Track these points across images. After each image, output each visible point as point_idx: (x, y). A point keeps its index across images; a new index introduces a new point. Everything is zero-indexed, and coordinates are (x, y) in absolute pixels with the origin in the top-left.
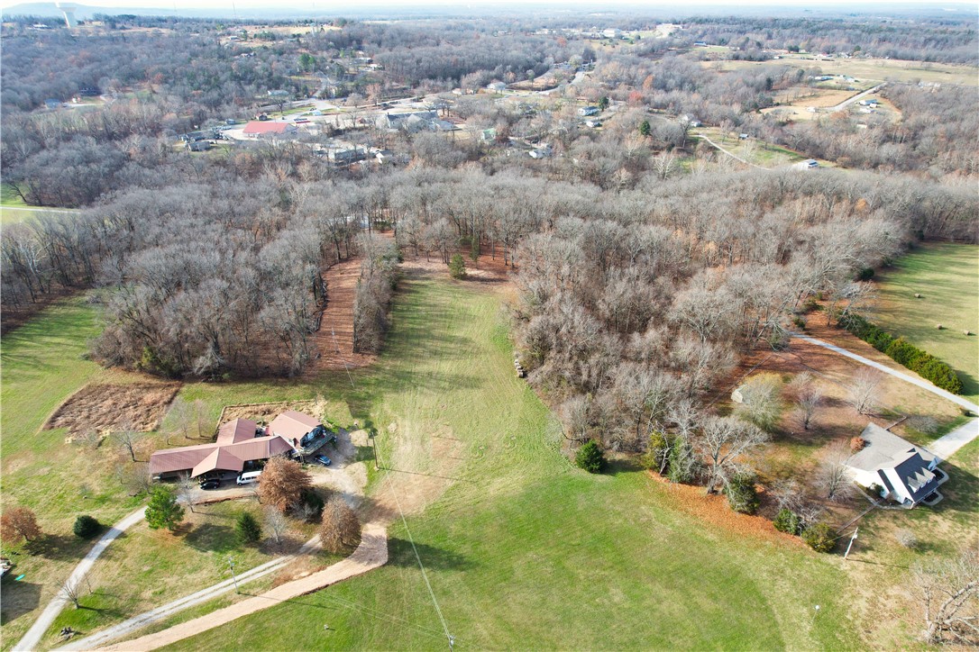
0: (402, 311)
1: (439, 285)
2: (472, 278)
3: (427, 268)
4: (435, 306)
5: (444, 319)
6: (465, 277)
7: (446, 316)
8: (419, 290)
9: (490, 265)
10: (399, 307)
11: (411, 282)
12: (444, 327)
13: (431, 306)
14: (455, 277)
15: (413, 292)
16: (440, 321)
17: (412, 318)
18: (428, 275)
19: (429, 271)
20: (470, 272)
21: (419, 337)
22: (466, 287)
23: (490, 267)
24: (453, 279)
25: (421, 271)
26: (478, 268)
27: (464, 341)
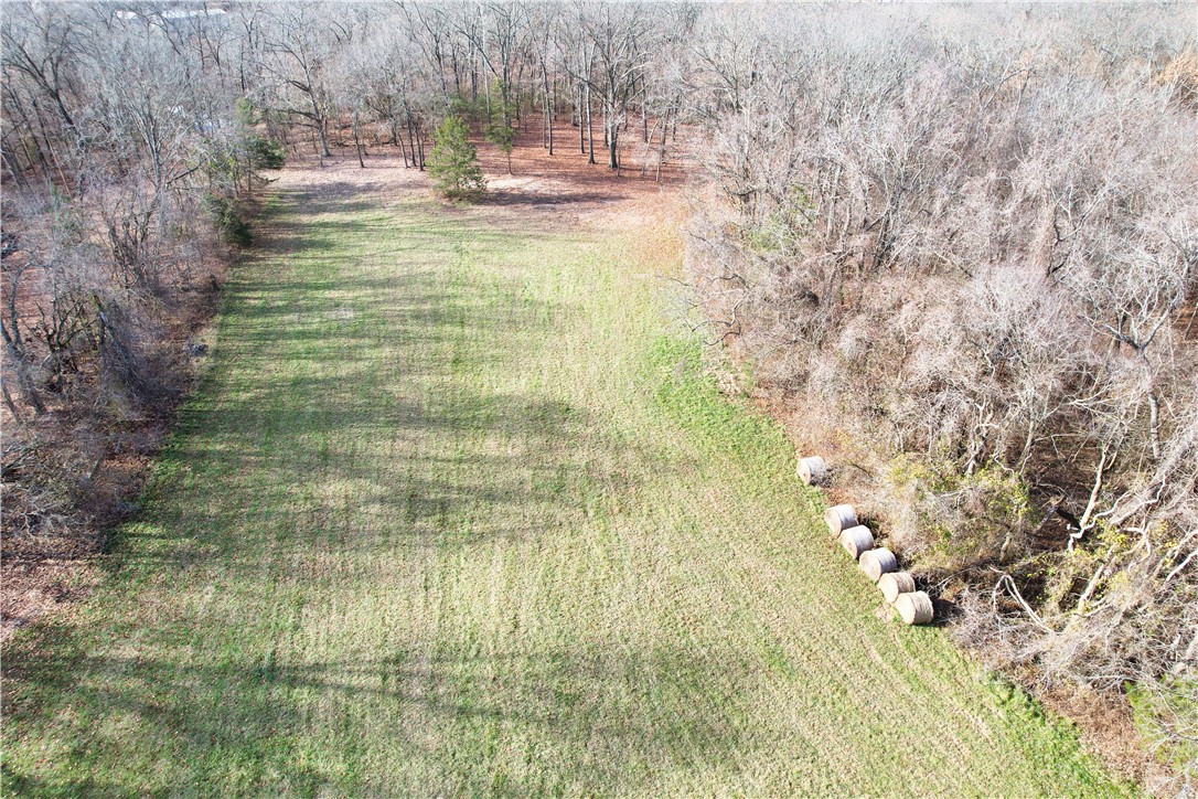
0: (264, 311)
1: (403, 221)
2: (501, 198)
3: (361, 181)
4: (389, 283)
5: (431, 330)
6: (481, 198)
7: (436, 317)
8: (333, 237)
9: (548, 165)
10: (255, 299)
11: (305, 219)
12: (436, 364)
13: (373, 284)
14: (450, 195)
15: (313, 244)
16: (414, 340)
17: (303, 335)
18: (362, 198)
19: (368, 188)
20: (495, 183)
21: (329, 419)
22: (493, 220)
23: (550, 169)
24: (445, 202)
25: (343, 189)
26: (513, 171)
27: (546, 418)
